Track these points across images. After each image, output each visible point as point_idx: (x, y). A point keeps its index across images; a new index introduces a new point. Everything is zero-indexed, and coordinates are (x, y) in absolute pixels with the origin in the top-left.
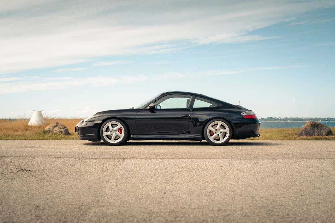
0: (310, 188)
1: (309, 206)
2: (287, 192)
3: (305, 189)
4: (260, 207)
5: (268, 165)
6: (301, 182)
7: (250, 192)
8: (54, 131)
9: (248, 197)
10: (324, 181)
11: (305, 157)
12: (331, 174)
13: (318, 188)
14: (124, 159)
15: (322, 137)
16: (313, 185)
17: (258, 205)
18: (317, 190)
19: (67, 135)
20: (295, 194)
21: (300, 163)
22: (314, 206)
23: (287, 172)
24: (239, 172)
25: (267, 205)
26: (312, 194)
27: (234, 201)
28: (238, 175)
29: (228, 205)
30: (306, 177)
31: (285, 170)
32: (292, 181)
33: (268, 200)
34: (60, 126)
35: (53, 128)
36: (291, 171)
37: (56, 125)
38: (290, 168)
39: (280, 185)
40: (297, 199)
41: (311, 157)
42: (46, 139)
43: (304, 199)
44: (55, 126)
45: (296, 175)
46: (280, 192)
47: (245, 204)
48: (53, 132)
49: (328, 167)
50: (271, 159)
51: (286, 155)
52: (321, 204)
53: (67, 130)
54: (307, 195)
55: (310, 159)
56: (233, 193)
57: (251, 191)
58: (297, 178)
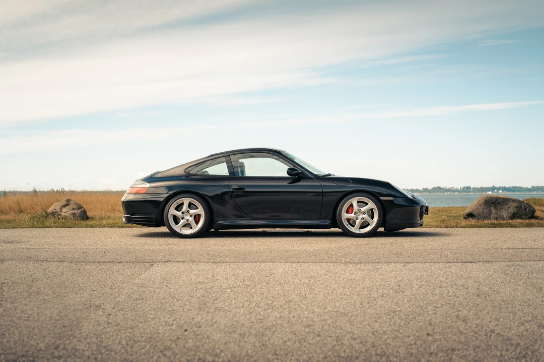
0: (449, 319)
1: (433, 356)
2: (406, 326)
3: (438, 321)
4: (343, 358)
5: (393, 274)
6: (437, 307)
7: (339, 327)
8: (63, 214)
9: (330, 337)
10: (478, 305)
11: (461, 259)
12: (494, 291)
13: (462, 319)
14: (152, 263)
15: (502, 222)
16: (456, 313)
17: (342, 354)
18: (459, 323)
19: (83, 220)
20: (417, 331)
21: (448, 270)
22: (441, 356)
23: (419, 287)
24: (338, 287)
25: (357, 354)
26: (448, 331)
27: (301, 345)
28: (333, 293)
29: (287, 355)
30: (449, 298)
31: (417, 284)
32: (422, 304)
33: (364, 343)
34: (72, 205)
35: (61, 209)
36: (428, 285)
37: (65, 203)
38: (428, 280)
39: (397, 313)
40: (418, 342)
41: (470, 259)
42: (47, 227)
43: (430, 341)
44: (65, 206)
45: (432, 294)
46: (393, 326)
47: (319, 352)
48: (60, 215)
49: (494, 277)
50: (401, 263)
51: (429, 256)
52: (457, 352)
53: (85, 212)
54: (438, 334)
55: (467, 262)
56: (307, 330)
57: (342, 326)
58: (432, 298)
